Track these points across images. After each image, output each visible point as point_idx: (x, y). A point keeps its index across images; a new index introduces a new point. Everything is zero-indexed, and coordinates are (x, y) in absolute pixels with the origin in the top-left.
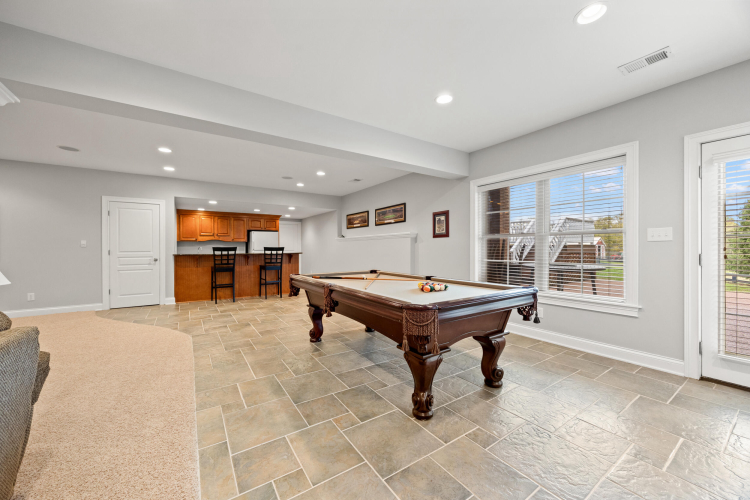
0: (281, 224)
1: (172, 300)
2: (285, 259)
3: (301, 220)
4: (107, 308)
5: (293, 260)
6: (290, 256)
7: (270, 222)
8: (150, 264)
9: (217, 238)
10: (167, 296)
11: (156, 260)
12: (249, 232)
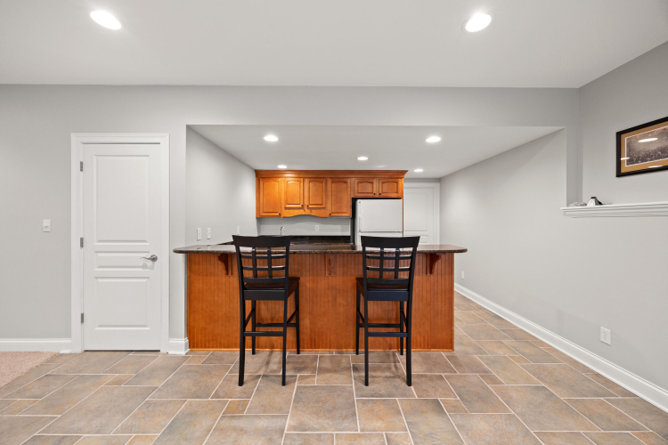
0: (407, 187)
1: (178, 345)
2: (420, 264)
3: (439, 180)
4: (79, 350)
5: (438, 265)
6: (433, 257)
7: (387, 183)
8: (144, 266)
9: (307, 212)
10: (172, 335)
11: (154, 259)
12: (354, 201)
